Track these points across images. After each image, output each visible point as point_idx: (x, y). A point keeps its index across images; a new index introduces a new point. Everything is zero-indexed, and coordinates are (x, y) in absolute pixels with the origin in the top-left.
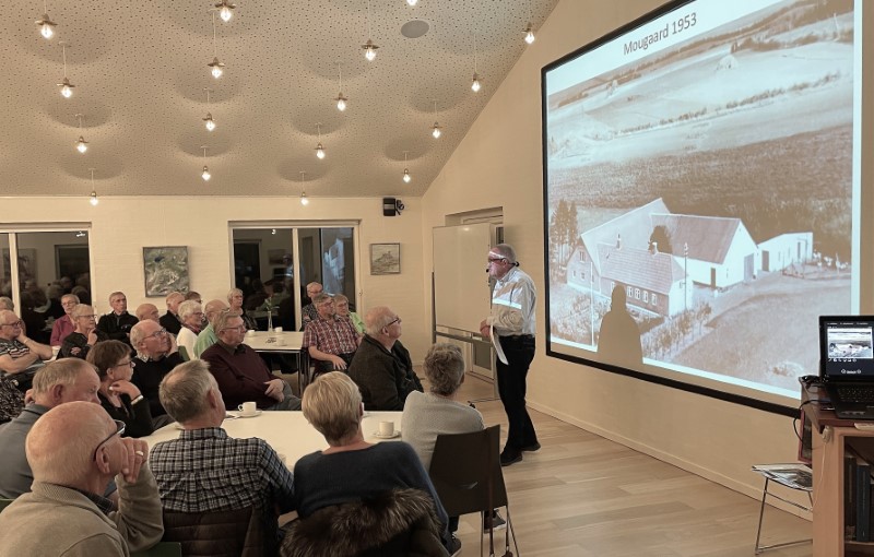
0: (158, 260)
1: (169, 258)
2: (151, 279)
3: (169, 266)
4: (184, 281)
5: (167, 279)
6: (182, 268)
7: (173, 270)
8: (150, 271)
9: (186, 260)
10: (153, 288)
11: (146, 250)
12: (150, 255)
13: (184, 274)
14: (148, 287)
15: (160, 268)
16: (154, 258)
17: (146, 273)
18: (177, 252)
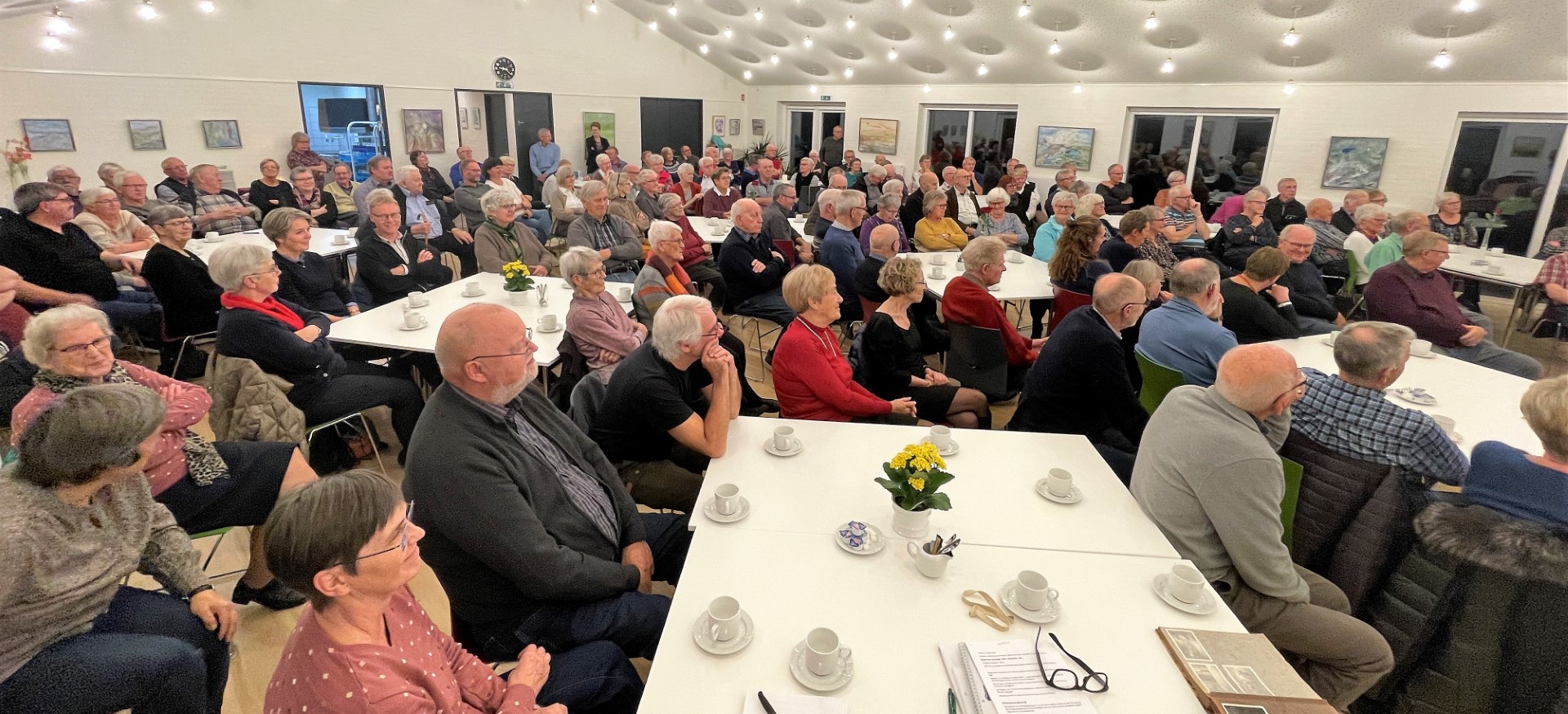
0: (1346, 151)
1: (1361, 150)
2: (1332, 170)
3: (1359, 158)
4: (1375, 175)
5: (1353, 171)
6: (1375, 162)
7: (1364, 162)
8: (1334, 161)
9: (1383, 154)
10: (1334, 178)
11: (1335, 140)
12: (1337, 146)
13: (1378, 167)
14: (1326, 177)
15: (1347, 159)
16: (1341, 148)
17: (1328, 163)
18: (1373, 144)
